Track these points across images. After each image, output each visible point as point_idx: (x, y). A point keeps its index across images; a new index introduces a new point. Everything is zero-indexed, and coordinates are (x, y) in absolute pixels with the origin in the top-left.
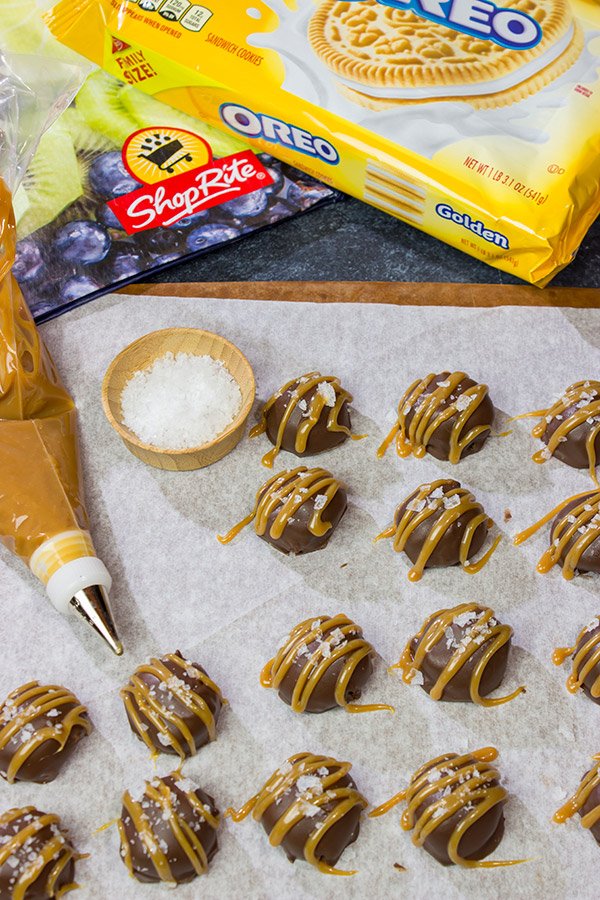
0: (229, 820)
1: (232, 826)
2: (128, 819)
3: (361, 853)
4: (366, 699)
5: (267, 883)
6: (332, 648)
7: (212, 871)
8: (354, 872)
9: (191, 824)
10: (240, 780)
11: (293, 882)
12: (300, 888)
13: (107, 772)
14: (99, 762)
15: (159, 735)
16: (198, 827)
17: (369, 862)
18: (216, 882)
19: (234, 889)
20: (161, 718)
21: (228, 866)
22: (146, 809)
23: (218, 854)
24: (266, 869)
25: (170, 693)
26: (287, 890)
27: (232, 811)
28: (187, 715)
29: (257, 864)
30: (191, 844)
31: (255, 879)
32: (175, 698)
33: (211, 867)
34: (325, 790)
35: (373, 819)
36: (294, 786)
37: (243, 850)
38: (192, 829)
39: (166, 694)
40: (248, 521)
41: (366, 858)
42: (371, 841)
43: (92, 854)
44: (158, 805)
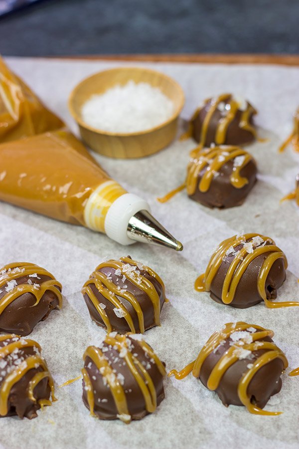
0: (173, 378)
1: (175, 382)
2: (90, 364)
3: (285, 401)
4: (281, 299)
5: (207, 421)
6: (254, 248)
7: (159, 413)
8: (279, 413)
9: (144, 363)
10: (181, 351)
11: (228, 420)
12: (234, 424)
13: (71, 345)
14: (64, 338)
15: (115, 310)
16: (149, 366)
17: (291, 406)
18: (163, 420)
19: (178, 424)
20: (117, 295)
21: (173, 409)
22: (106, 352)
23: (164, 401)
24: (206, 411)
25: (124, 276)
26: (224, 425)
27: (175, 372)
28: (138, 293)
29: (197, 407)
30: (144, 380)
31: (196, 418)
32: (128, 282)
33: (159, 410)
34: (254, 342)
35: (293, 377)
36: (228, 339)
37: (186, 399)
38: (145, 367)
39: (121, 278)
40: (181, 189)
41: (289, 403)
42: (292, 392)
43: (60, 400)
44: (115, 348)
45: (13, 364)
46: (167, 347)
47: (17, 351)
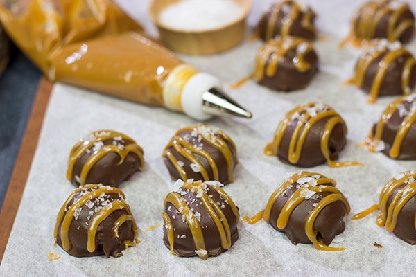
0: (246, 223)
1: (248, 227)
2: (170, 207)
3: (348, 239)
5: (277, 256)
6: (317, 112)
7: (233, 251)
8: (343, 249)
9: (219, 203)
10: (253, 202)
11: (297, 255)
12: (303, 259)
13: (153, 200)
14: (147, 194)
15: (192, 165)
16: (223, 206)
17: (354, 243)
18: (238, 256)
19: (252, 259)
20: (194, 153)
21: (246, 248)
22: (183, 196)
23: (238, 241)
24: (276, 249)
25: (200, 136)
26: (293, 259)
27: (247, 218)
28: (213, 150)
29: (268, 246)
31: (267, 254)
32: (203, 141)
33: (233, 248)
34: (318, 185)
35: (355, 221)
36: (295, 184)
37: (257, 239)
39: (197, 138)
41: (352, 241)
42: (355, 232)
43: (142, 242)
44: (193, 191)
45: (100, 205)
46: (240, 199)
47: (103, 195)
